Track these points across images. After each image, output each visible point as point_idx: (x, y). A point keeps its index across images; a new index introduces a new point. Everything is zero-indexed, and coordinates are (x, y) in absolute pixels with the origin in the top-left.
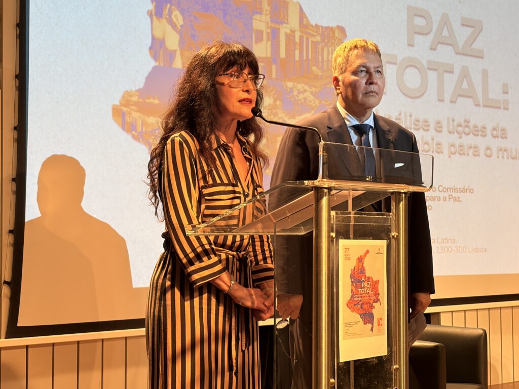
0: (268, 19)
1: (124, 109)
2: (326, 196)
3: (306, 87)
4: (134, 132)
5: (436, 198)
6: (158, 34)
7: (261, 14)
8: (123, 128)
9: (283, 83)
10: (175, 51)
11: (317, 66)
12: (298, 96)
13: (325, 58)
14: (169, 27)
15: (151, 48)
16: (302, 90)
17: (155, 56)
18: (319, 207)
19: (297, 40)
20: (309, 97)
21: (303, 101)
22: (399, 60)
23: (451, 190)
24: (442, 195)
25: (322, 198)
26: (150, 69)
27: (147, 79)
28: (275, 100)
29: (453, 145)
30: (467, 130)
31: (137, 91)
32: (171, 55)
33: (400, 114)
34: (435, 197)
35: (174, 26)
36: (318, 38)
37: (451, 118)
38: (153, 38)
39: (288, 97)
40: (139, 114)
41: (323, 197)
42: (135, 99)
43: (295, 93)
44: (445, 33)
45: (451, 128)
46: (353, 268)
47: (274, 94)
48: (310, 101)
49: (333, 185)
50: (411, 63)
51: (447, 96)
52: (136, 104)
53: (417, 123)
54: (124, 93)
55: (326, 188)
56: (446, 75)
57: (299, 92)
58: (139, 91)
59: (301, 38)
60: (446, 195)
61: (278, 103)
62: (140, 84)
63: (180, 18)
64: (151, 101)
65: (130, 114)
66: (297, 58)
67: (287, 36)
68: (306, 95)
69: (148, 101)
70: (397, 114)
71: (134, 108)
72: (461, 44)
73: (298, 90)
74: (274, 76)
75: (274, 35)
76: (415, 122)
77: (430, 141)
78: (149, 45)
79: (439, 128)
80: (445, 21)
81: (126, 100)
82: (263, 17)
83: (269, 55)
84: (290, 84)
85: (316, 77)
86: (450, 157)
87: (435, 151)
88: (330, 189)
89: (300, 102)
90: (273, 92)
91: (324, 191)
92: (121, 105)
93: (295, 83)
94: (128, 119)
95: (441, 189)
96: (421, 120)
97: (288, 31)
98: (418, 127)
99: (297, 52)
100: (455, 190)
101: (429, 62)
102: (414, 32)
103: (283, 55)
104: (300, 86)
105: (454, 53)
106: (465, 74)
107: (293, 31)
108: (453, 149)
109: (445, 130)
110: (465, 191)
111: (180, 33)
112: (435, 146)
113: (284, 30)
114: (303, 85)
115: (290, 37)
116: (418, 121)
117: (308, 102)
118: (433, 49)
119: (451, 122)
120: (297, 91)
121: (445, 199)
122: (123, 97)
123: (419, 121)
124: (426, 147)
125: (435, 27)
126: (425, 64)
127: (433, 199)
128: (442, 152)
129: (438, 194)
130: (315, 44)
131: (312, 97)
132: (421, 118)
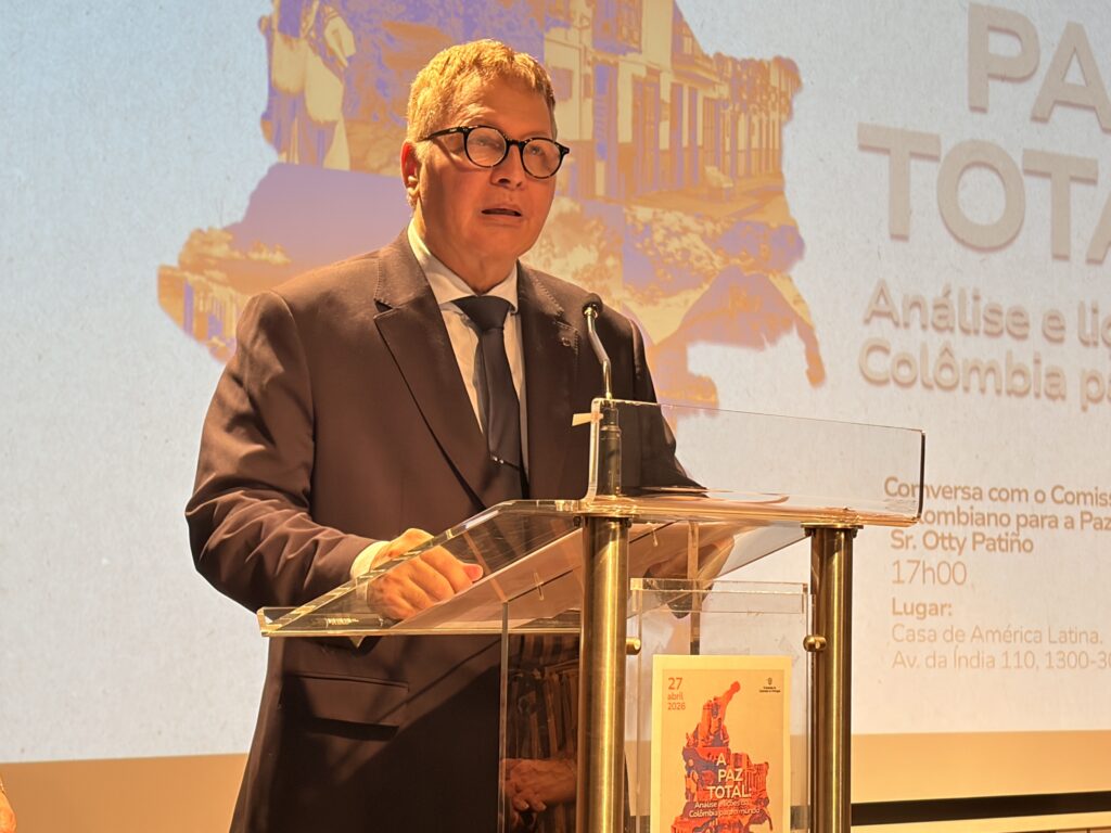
0: (587, 39)
1: (191, 278)
2: (614, 539)
3: (689, 221)
4: (215, 340)
5: (1046, 522)
6: (288, 81)
7: (567, 26)
8: (187, 328)
9: (625, 210)
10: (333, 124)
11: (717, 162)
12: (664, 244)
13: (742, 145)
14: (315, 63)
15: (266, 117)
16: (676, 228)
17: (277, 139)
18: (597, 568)
19: (665, 95)
20: (697, 247)
21: (679, 258)
22: (947, 146)
23: (1089, 498)
24: (1062, 511)
25: (603, 544)
26: (263, 173)
27: (255, 198)
28: (603, 255)
29: (1094, 378)
31: (226, 230)
32: (321, 136)
33: (947, 294)
34: (1043, 518)
35: (330, 59)
36: (723, 91)
37: (1088, 304)
38: (273, 90)
39: (639, 245)
40: (231, 291)
41: (607, 543)
42: (220, 251)
43: (658, 237)
44: (1074, 76)
45: (1089, 331)
46: (691, 731)
47: (600, 240)
48: (699, 259)
49: (633, 512)
50: (980, 158)
51: (1079, 247)
52: (221, 264)
53: (994, 317)
54: (192, 236)
55: (613, 519)
56: (1077, 190)
57: (670, 234)
58: (233, 229)
59: (676, 90)
60: (1074, 511)
61: (610, 262)
62: (235, 209)
63: (347, 37)
64: (264, 256)
65: (207, 290)
66: (664, 144)
67: (637, 83)
68: (686, 241)
69: (255, 256)
70: (940, 293)
71: (217, 274)
73: (667, 229)
74: (600, 190)
75: (603, 82)
76: (990, 316)
77: (1031, 368)
78: (263, 108)
79: (1054, 330)
80: (1075, 45)
81: (198, 254)
82: (573, 34)
83: (588, 136)
84: (644, 213)
85: (716, 195)
86: (1084, 409)
87: (1042, 394)
88: (624, 522)
89: (670, 260)
90: (597, 234)
91: (608, 527)
92: (183, 266)
93: (659, 211)
94: (201, 305)
95: (1059, 495)
96: (1005, 310)
97: (642, 73)
98: (995, 329)
99: (665, 127)
101: (1028, 154)
102: (987, 73)
103: (625, 134)
104: (671, 218)
105: (1097, 129)
107: (654, 72)
108: (1093, 388)
109: (1072, 335)
111: (345, 77)
112: (1043, 379)
113: (629, 69)
114: (680, 215)
115: (645, 88)
116: (996, 311)
117: (692, 259)
118: (1040, 118)
119: (1089, 314)
120: (662, 232)
121: (1070, 524)
122: (189, 245)
123: (999, 313)
124: (1019, 381)
125: (1046, 58)
126: (1018, 159)
127: (1036, 522)
128: (1063, 397)
129: (1049, 508)
130: (714, 105)
131: (703, 248)
132: (1006, 305)
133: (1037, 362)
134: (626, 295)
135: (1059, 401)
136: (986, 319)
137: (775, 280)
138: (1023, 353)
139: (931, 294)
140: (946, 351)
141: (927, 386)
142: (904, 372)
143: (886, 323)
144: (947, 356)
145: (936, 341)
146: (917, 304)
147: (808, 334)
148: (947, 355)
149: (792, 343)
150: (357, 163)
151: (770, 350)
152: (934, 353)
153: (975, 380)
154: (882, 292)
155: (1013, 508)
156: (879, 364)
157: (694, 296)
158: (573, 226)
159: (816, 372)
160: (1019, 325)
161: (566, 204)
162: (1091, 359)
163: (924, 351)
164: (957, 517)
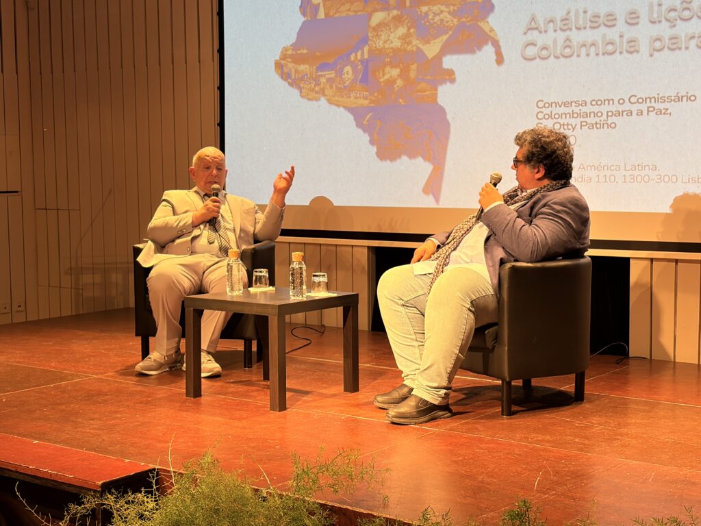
1: (283, 62)
3: (443, 8)
4: (289, 80)
5: (625, 113)
8: (282, 78)
9: (417, 10)
10: (318, 4)
12: (433, 19)
15: (301, 7)
16: (438, 12)
17: (304, 13)
20: (446, 17)
21: (439, 23)
23: (653, 100)
24: (635, 108)
26: (300, 25)
27: (299, 33)
28: (409, 29)
29: (658, 39)
30: (686, 14)
31: (291, 45)
32: (317, 9)
33: (568, 13)
34: (623, 112)
39: (423, 22)
40: (293, 64)
42: (290, 52)
43: (430, 17)
45: (655, 15)
47: (408, 23)
48: (447, 22)
52: (291, 56)
53: (596, 19)
54: (283, 49)
57: (435, 14)
60: (644, 107)
61: (412, 30)
62: (293, 38)
64: (301, 51)
65: (287, 65)
68: (442, 16)
69: (299, 52)
70: (564, 13)
71: (289, 60)
74: (408, 4)
76: (593, 19)
77: (617, 40)
78: (299, 4)
79: (633, 19)
81: (284, 55)
84: (424, 9)
86: (651, 55)
87: (624, 52)
89: (435, 25)
90: (407, 21)
92: (281, 59)
93: (431, 6)
94: (285, 70)
95: (634, 100)
96: (602, 15)
98: (596, 25)
100: (662, 99)
104: (435, 8)
108: (658, 44)
109: (644, 20)
110: (679, 99)
112: (625, 44)
114: (439, 6)
116: (597, 16)
117: (444, 23)
119: (656, 7)
120: (432, 14)
121: (640, 113)
122: (282, 52)
123: (599, 17)
124: (610, 48)
127: (619, 114)
128: (638, 52)
129: (627, 106)
131: (449, 17)
132: (602, 12)
133: (621, 36)
134: (418, 42)
135: (635, 54)
136: (591, 21)
137: (481, 24)
138: (612, 34)
139: (559, 14)
140: (568, 39)
141: (556, 57)
142: (544, 53)
143: (535, 33)
145: (561, 36)
146: (551, 21)
147: (496, 44)
148: (568, 42)
149: (489, 50)
150: (327, 14)
151: (479, 54)
152: (560, 42)
153: (583, 50)
154: (533, 18)
155: (604, 108)
156: (531, 51)
157: (445, 37)
158: (398, 20)
159: (500, 60)
160: (611, 21)
161: (395, 12)
162: (655, 30)
163: (555, 42)
164: (572, 115)
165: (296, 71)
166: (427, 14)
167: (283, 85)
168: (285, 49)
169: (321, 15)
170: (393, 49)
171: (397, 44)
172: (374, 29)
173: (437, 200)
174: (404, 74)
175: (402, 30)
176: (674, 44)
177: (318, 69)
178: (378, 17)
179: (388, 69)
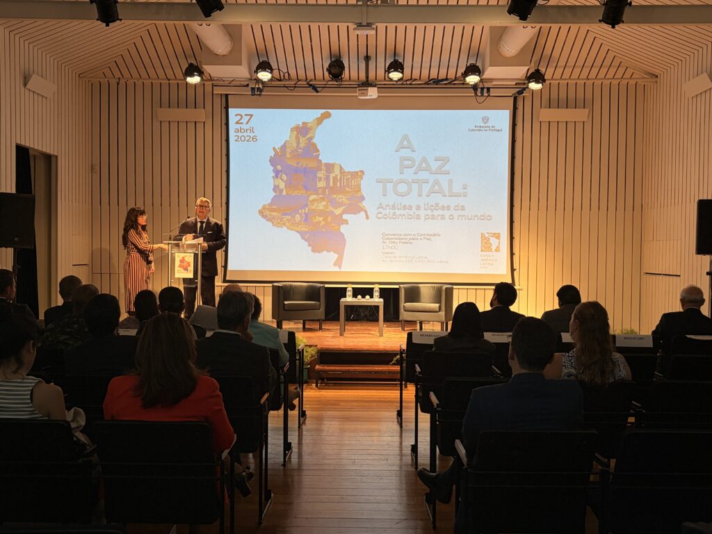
0: (325, 172)
1: (263, 211)
3: (343, 196)
4: (266, 218)
7: (321, 170)
9: (331, 196)
11: (349, 187)
13: (353, 184)
14: (281, 181)
17: (275, 192)
19: (339, 178)
20: (344, 200)
21: (341, 202)
22: (395, 180)
24: (419, 237)
26: (273, 196)
27: (272, 200)
29: (428, 215)
30: (437, 208)
31: (268, 204)
32: (282, 191)
33: (395, 204)
35: (283, 180)
36: (350, 176)
37: (426, 203)
38: (274, 185)
39: (334, 201)
40: (268, 212)
42: (267, 207)
44: (424, 165)
45: (426, 207)
48: (345, 202)
50: (402, 181)
51: (424, 194)
52: (267, 209)
56: (424, 184)
57: (339, 199)
59: (341, 178)
60: (422, 237)
61: (329, 204)
63: (285, 177)
65: (265, 212)
66: (339, 185)
67: (334, 178)
69: (272, 207)
70: (393, 203)
72: (434, 170)
74: (327, 193)
75: (327, 178)
78: (273, 188)
79: (418, 208)
80: (424, 160)
83: (325, 186)
84: (335, 196)
85: (348, 192)
86: (425, 220)
87: (415, 218)
89: (339, 203)
90: (326, 200)
92: (262, 209)
93: (338, 195)
94: (264, 214)
95: (418, 235)
96: (407, 206)
97: (334, 176)
98: (405, 209)
99: (339, 183)
100: (429, 235)
101: (413, 180)
102: (403, 168)
103: (331, 185)
105: (429, 174)
106: (436, 182)
107: (336, 175)
108: (427, 217)
109: (422, 208)
110: (434, 235)
112: (416, 216)
113: (332, 176)
114: (341, 196)
116: (405, 206)
118: (416, 173)
119: (426, 205)
121: (421, 239)
124: (410, 217)
125: (417, 164)
126: (410, 181)
127: (414, 239)
128: (420, 219)
129: (416, 237)
130: (348, 179)
131: (346, 200)
132: (407, 204)
133: (414, 213)
134: (332, 208)
136: (403, 207)
137: (360, 204)
138: (411, 212)
139: (391, 204)
141: (390, 218)
142: (385, 217)
143: (382, 209)
144: (394, 213)
145: (392, 211)
146: (388, 206)
147: (366, 212)
149: (363, 213)
150: (287, 193)
151: (358, 215)
152: (392, 213)
153: (400, 217)
154: (381, 204)
155: (408, 237)
156: (380, 215)
157: (344, 207)
158: (323, 199)
159: (367, 217)
160: (410, 208)
161: (321, 196)
162: (427, 212)
163: (389, 213)
164: (396, 239)
165: (270, 215)
166: (336, 198)
167: (264, 220)
168: (264, 205)
169: (284, 193)
170: (320, 210)
171: (322, 208)
172: (311, 201)
173: (340, 268)
174: (325, 219)
175: (324, 203)
176: (433, 217)
177: (282, 215)
178: (313, 197)
179: (317, 217)
